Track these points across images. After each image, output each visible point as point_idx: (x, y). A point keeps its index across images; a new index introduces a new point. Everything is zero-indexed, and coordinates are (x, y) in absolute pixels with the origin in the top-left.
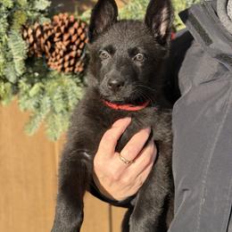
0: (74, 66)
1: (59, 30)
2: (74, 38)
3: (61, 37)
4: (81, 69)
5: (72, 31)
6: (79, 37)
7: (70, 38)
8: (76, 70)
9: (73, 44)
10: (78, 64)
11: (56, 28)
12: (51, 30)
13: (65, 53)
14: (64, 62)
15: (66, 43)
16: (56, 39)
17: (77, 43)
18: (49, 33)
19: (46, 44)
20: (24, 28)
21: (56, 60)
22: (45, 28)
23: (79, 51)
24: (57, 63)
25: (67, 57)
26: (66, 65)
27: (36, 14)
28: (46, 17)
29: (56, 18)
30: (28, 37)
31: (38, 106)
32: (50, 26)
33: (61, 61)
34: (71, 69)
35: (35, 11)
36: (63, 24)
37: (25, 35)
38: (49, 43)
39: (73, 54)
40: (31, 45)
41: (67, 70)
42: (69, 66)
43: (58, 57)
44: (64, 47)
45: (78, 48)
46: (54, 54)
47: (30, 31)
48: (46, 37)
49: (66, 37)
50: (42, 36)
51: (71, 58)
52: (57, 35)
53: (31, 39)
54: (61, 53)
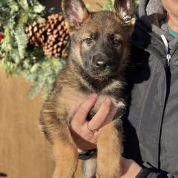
0: (61, 52)
1: (50, 27)
2: (61, 33)
3: (52, 32)
4: (66, 55)
5: (59, 28)
6: (64, 32)
7: (58, 33)
8: (63, 55)
9: (61, 37)
10: (64, 51)
11: (48, 25)
12: (44, 27)
13: (54, 43)
14: (53, 50)
15: (55, 36)
16: (48, 34)
17: (63, 36)
18: (43, 29)
19: (41, 37)
20: (26, 25)
21: (48, 48)
22: (41, 26)
23: (65, 42)
24: (48, 50)
25: (55, 46)
26: (55, 52)
27: (35, 15)
28: (42, 17)
29: (49, 17)
30: (28, 32)
31: (36, 79)
32: (44, 24)
33: (51, 49)
34: (59, 54)
35: (34, 13)
36: (53, 22)
37: (27, 30)
38: (43, 36)
39: (60, 44)
40: (31, 38)
41: (56, 55)
42: (57, 52)
43: (49, 46)
44: (53, 39)
45: (64, 39)
46: (46, 44)
47: (30, 28)
48: (41, 32)
49: (55, 32)
50: (38, 31)
51: (58, 47)
52: (49, 30)
53: (31, 34)
54: (51, 43)
